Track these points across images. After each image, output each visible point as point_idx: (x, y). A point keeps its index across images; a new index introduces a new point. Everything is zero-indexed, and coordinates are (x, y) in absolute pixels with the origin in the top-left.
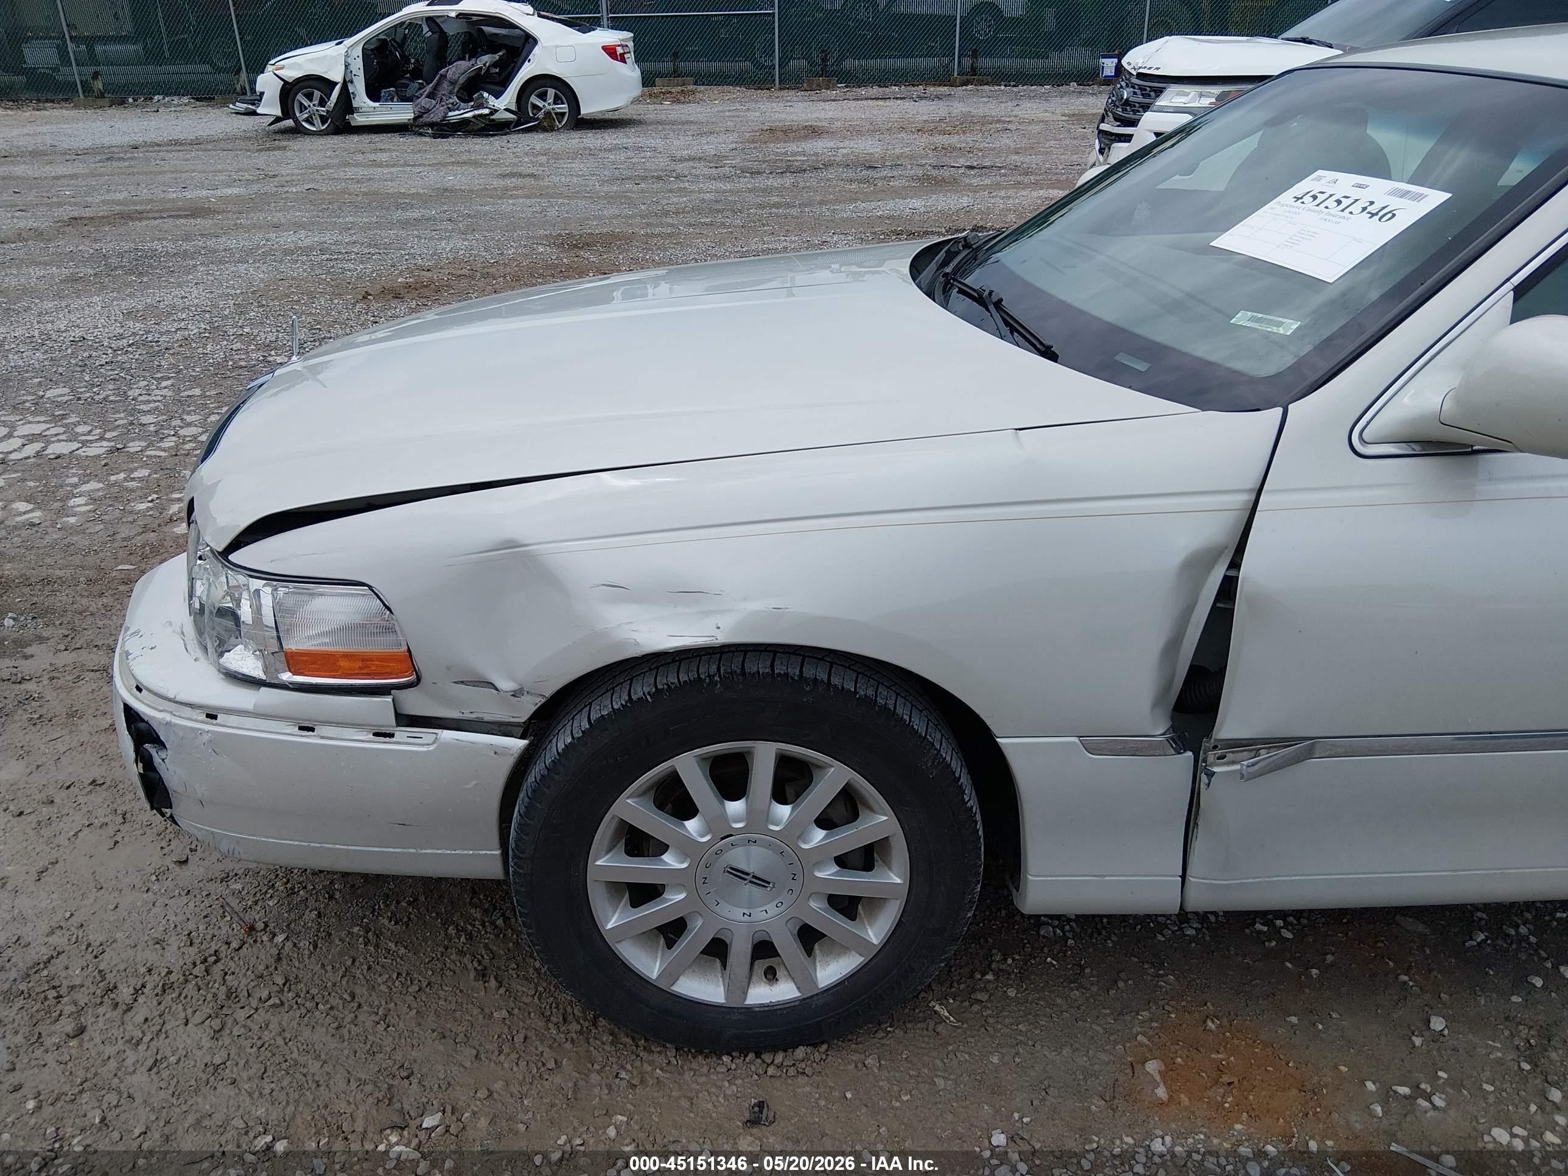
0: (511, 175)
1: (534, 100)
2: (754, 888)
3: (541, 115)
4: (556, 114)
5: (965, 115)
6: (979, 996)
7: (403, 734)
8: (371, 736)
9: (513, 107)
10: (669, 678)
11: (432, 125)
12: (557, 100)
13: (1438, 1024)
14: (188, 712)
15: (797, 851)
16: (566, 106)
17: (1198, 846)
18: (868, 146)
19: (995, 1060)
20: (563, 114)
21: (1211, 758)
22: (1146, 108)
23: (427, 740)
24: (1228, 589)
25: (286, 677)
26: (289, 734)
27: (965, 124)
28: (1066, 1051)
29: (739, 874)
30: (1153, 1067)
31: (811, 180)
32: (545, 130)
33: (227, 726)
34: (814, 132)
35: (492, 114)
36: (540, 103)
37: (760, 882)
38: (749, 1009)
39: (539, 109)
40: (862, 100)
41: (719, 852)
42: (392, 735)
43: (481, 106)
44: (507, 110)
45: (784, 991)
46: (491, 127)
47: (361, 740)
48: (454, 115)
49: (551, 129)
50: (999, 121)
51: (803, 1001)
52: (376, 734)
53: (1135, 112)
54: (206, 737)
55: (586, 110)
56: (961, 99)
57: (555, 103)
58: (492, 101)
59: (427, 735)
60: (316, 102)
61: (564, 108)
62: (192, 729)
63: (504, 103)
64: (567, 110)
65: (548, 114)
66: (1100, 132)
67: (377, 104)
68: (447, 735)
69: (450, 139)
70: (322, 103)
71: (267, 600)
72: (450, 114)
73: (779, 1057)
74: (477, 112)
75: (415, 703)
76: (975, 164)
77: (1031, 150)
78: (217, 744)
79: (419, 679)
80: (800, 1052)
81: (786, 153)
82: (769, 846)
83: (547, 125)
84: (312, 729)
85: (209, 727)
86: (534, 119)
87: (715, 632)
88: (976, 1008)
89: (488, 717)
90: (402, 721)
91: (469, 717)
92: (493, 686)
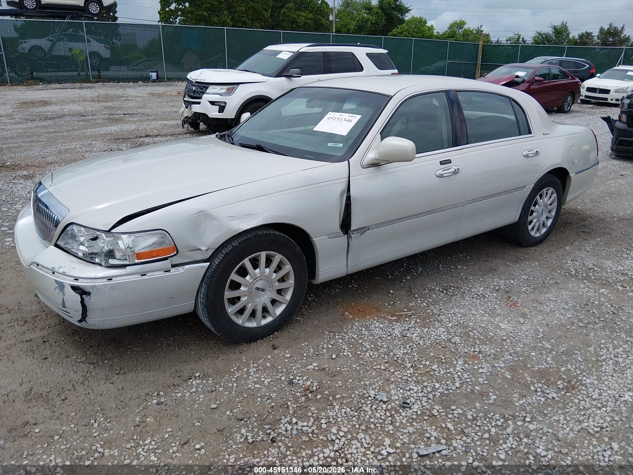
2: (262, 292)
5: (107, 95)
6: (305, 313)
7: (173, 270)
8: (164, 273)
10: (241, 240)
13: (391, 291)
14: (101, 280)
15: (270, 279)
17: (349, 257)
18: (75, 108)
19: (316, 322)
21: (351, 234)
22: (203, 93)
23: (181, 270)
24: (349, 198)
25: (137, 261)
26: (138, 277)
27: (108, 98)
28: (328, 317)
29: (258, 289)
30: (346, 313)
31: (61, 122)
33: (115, 281)
34: (45, 103)
38: (262, 326)
40: (55, 89)
42: (170, 271)
45: (269, 319)
47: (161, 274)
50: (123, 97)
51: (274, 320)
52: (165, 272)
53: (199, 94)
54: (109, 286)
56: (99, 88)
59: (180, 268)
62: (104, 285)
66: (185, 101)
68: (186, 267)
71: (129, 240)
73: (271, 336)
75: (177, 260)
76: (126, 113)
77: (143, 107)
78: (112, 287)
79: (178, 252)
80: (276, 333)
81: (40, 112)
82: (265, 280)
84: (145, 275)
85: (110, 282)
87: (258, 223)
88: (305, 316)
89: (198, 259)
90: (173, 266)
91: (192, 260)
92: (200, 250)
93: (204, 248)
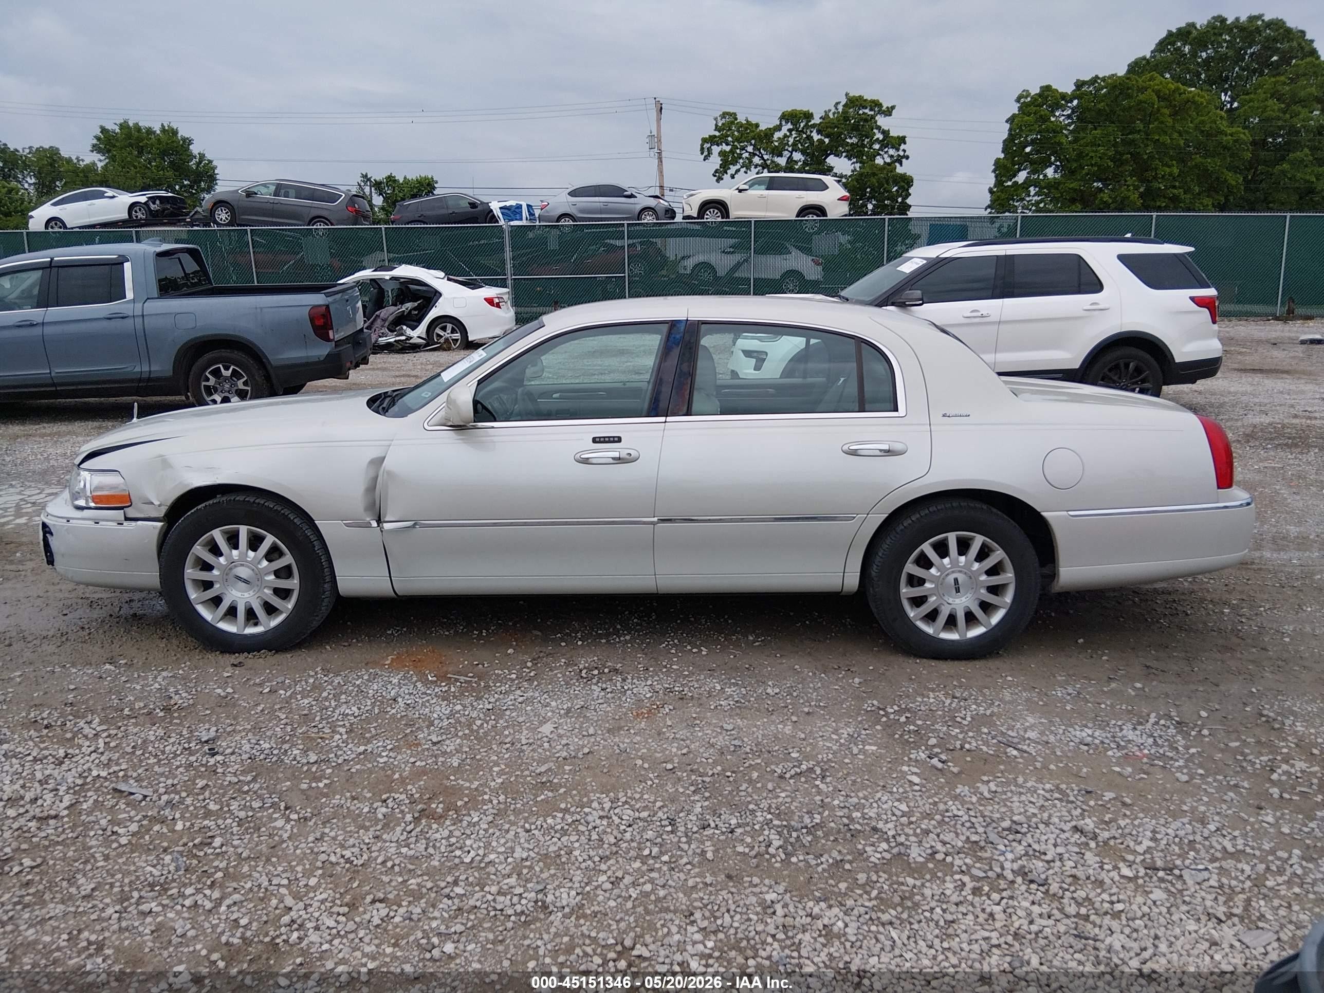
0: (403, 376)
1: (438, 331)
2: (245, 584)
3: (442, 340)
4: (452, 340)
6: (346, 644)
7: (125, 523)
9: (424, 336)
12: (453, 331)
13: (511, 651)
14: (61, 520)
15: (257, 568)
16: (459, 334)
20: (457, 340)
23: (134, 525)
25: (92, 505)
26: (91, 524)
29: (239, 578)
32: (445, 350)
33: (73, 524)
34: (622, 352)
35: (407, 339)
36: (442, 333)
37: (246, 581)
38: (246, 636)
39: (441, 337)
41: (231, 569)
42: (122, 524)
43: (402, 335)
44: (419, 337)
45: (260, 629)
46: (415, 348)
47: (113, 525)
48: (383, 340)
49: (449, 349)
51: (266, 632)
52: (117, 523)
54: (66, 529)
55: (472, 337)
57: (452, 333)
58: (409, 332)
59: (133, 523)
61: (457, 336)
62: (62, 525)
63: (417, 334)
64: (459, 338)
65: (447, 340)
68: (140, 523)
69: (378, 355)
71: (88, 478)
72: (380, 339)
73: (255, 653)
74: (398, 338)
75: (131, 513)
78: (69, 531)
79: (132, 504)
82: (248, 567)
83: (446, 347)
84: (99, 522)
85: (67, 525)
86: (437, 343)
88: (341, 647)
89: (152, 516)
90: (127, 519)
91: (147, 516)
92: (152, 503)
93: (157, 503)
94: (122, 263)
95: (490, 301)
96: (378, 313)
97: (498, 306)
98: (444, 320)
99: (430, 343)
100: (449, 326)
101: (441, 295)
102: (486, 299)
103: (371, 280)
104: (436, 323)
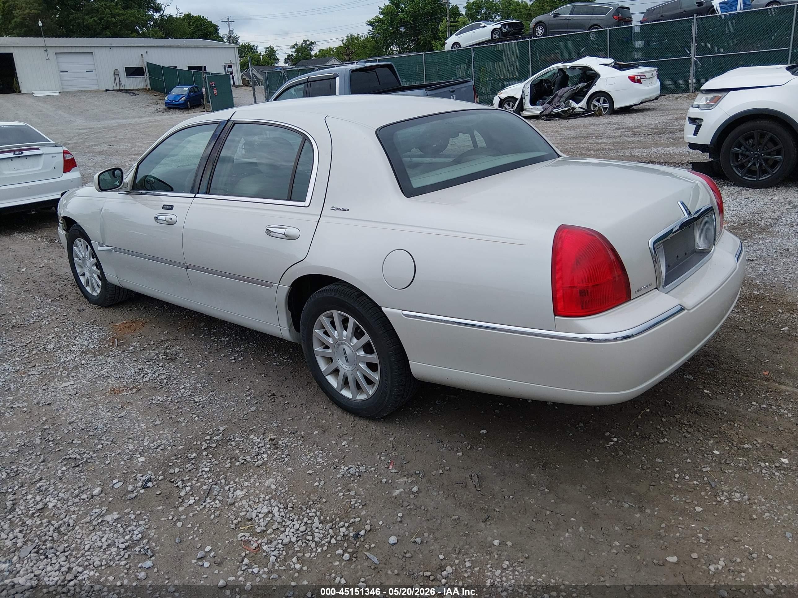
1: (595, 102)
3: (596, 109)
4: (604, 108)
9: (584, 107)
11: (546, 115)
12: (604, 102)
16: (608, 104)
20: (607, 108)
32: (597, 115)
35: (572, 109)
36: (597, 104)
39: (596, 106)
43: (569, 106)
44: (581, 108)
46: (571, 115)
48: (556, 111)
49: (600, 115)
55: (617, 106)
57: (604, 103)
58: (573, 104)
60: (510, 107)
61: (607, 105)
63: (580, 105)
64: (608, 106)
65: (599, 108)
67: (533, 107)
69: (551, 121)
70: (513, 106)
72: (554, 110)
74: (564, 109)
83: (598, 113)
86: (593, 111)
94: (335, 78)
95: (632, 79)
96: (556, 92)
97: (639, 81)
98: (599, 94)
99: (588, 112)
100: (602, 99)
101: (600, 76)
102: (630, 78)
103: (559, 69)
104: (594, 96)
